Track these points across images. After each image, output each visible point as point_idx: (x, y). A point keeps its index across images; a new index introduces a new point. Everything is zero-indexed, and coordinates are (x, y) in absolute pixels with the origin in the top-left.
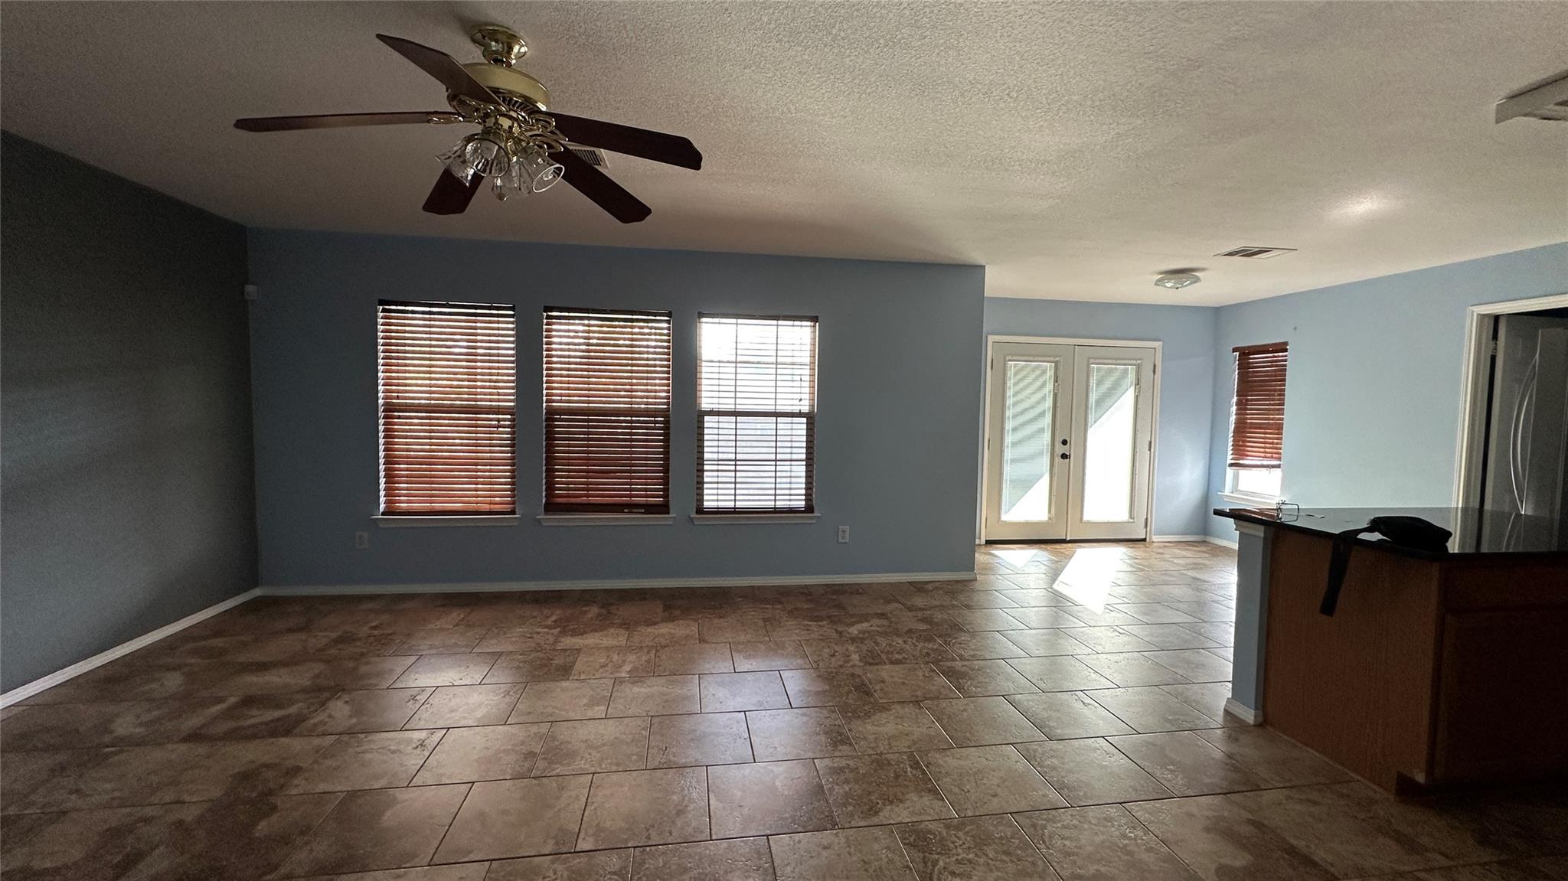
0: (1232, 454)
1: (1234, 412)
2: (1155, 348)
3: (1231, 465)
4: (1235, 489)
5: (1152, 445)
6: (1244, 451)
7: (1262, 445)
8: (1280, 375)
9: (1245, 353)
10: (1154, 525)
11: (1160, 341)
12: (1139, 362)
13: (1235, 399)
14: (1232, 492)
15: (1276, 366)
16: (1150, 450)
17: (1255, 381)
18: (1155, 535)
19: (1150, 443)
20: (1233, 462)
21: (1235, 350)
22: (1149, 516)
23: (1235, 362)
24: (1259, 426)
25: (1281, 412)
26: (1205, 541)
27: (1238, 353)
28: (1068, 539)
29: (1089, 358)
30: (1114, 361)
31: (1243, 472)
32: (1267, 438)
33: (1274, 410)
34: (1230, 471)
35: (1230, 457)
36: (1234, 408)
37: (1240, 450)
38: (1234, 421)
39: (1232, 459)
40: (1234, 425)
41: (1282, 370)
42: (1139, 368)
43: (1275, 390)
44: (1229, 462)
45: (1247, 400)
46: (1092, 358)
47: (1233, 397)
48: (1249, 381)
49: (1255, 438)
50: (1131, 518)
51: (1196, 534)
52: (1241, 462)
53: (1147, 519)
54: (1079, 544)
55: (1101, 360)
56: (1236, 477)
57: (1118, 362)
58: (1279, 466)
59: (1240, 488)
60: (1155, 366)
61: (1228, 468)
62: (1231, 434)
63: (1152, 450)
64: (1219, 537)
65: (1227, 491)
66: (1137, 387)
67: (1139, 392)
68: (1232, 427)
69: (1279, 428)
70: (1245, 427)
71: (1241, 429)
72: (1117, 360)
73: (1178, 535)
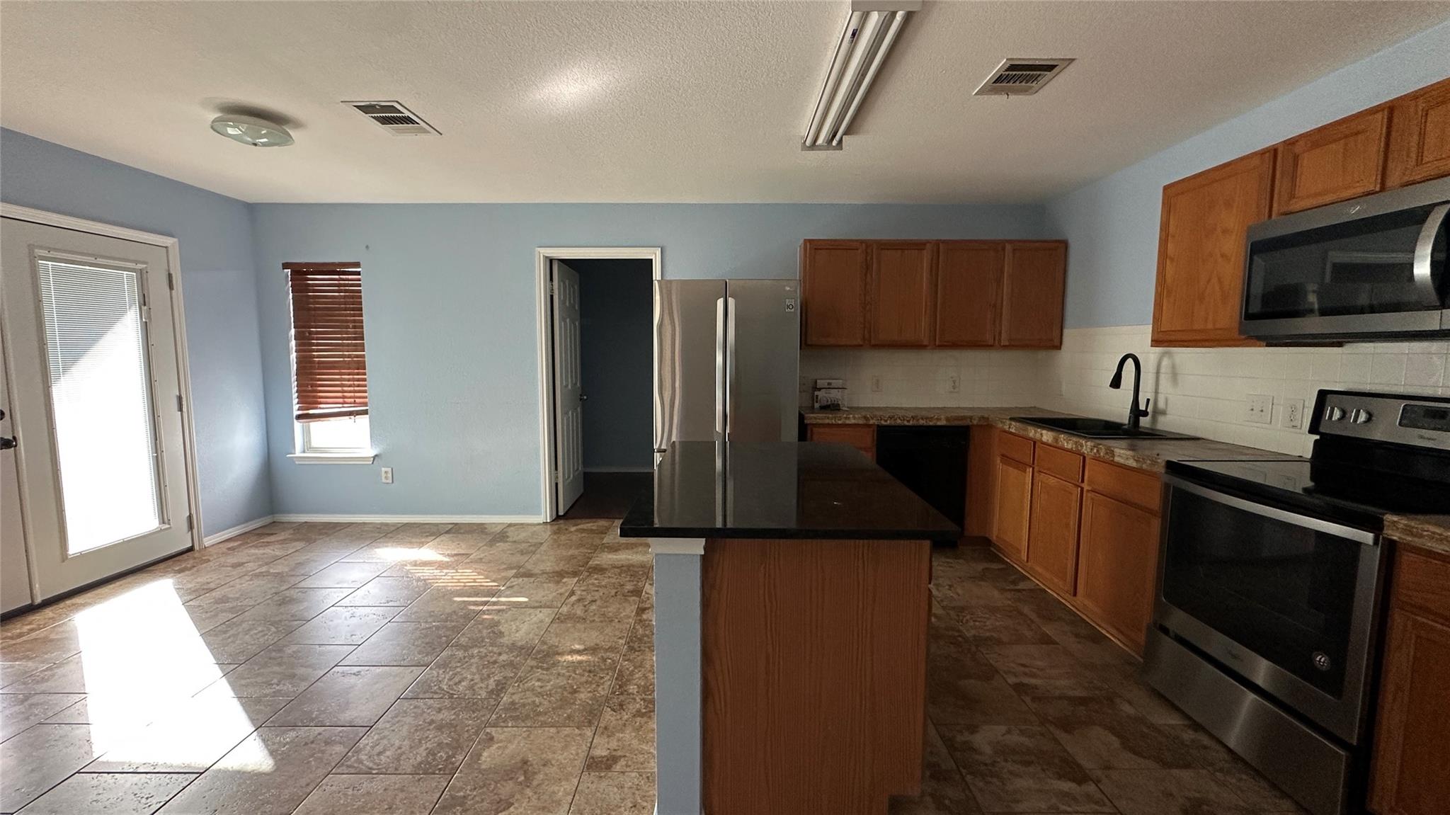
0: (298, 403)
1: (294, 348)
2: (166, 247)
3: (299, 417)
4: (307, 447)
5: (184, 403)
6: (314, 397)
7: (339, 389)
8: (353, 303)
9: (300, 273)
10: (202, 522)
11: (172, 236)
12: (140, 266)
13: (293, 331)
14: (304, 452)
15: (346, 291)
16: (181, 409)
17: (316, 309)
18: (205, 536)
19: (180, 398)
20: (300, 412)
21: (285, 266)
22: (193, 512)
23: (287, 283)
24: (333, 366)
25: (362, 347)
26: (274, 522)
27: (289, 270)
28: (38, 600)
29: (31, 248)
30: (92, 260)
31: (315, 426)
32: (345, 380)
33: (348, 345)
34: (298, 425)
35: (296, 407)
36: (293, 343)
37: (308, 396)
38: (295, 360)
39: (298, 410)
40: (295, 365)
41: (353, 297)
42: (142, 277)
43: (347, 321)
44: (296, 413)
45: (311, 333)
46: (41, 247)
47: (291, 329)
48: (310, 309)
49: (327, 380)
50: (164, 523)
51: (260, 516)
52: (311, 412)
53: (190, 517)
54: (68, 602)
55: (66, 253)
56: (307, 433)
57: (100, 261)
58: (365, 412)
59: (314, 444)
60: (170, 276)
61: (295, 421)
62: (294, 378)
63: (185, 409)
64: (289, 512)
65: (298, 453)
66: (144, 308)
67: (149, 317)
68: (294, 367)
69: (361, 365)
70: (312, 368)
71: (307, 369)
72: (97, 258)
73: (238, 525)
